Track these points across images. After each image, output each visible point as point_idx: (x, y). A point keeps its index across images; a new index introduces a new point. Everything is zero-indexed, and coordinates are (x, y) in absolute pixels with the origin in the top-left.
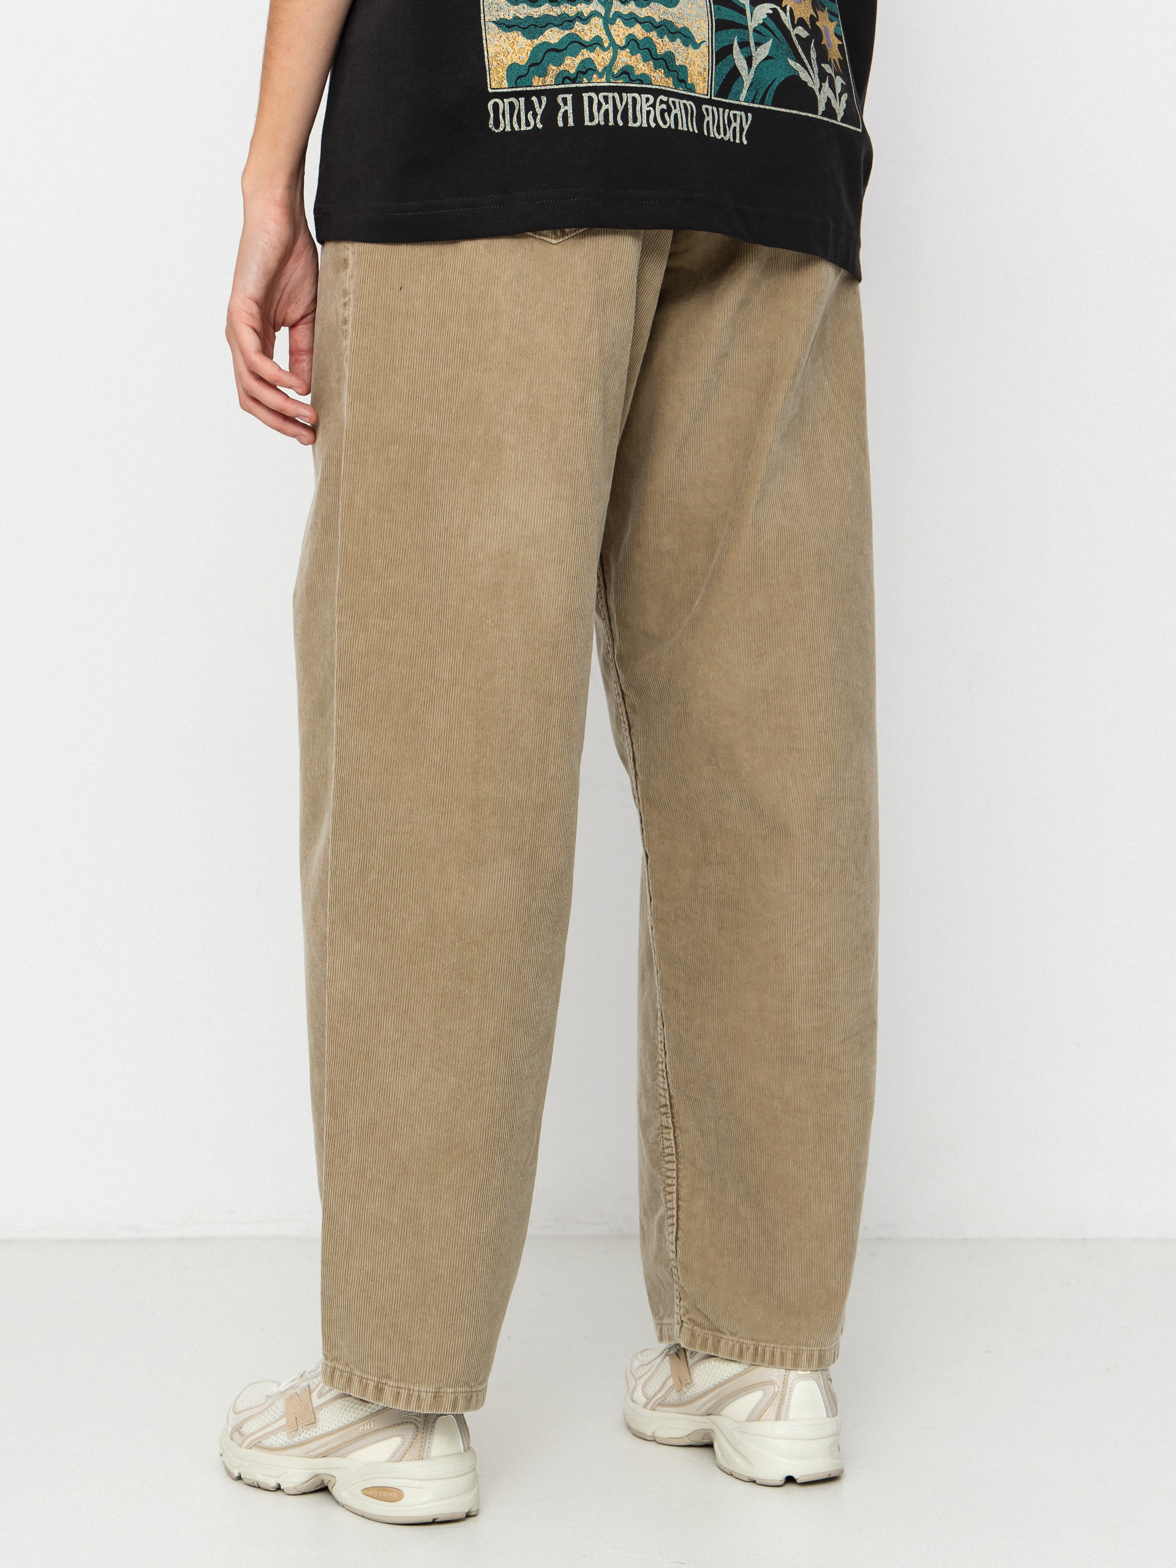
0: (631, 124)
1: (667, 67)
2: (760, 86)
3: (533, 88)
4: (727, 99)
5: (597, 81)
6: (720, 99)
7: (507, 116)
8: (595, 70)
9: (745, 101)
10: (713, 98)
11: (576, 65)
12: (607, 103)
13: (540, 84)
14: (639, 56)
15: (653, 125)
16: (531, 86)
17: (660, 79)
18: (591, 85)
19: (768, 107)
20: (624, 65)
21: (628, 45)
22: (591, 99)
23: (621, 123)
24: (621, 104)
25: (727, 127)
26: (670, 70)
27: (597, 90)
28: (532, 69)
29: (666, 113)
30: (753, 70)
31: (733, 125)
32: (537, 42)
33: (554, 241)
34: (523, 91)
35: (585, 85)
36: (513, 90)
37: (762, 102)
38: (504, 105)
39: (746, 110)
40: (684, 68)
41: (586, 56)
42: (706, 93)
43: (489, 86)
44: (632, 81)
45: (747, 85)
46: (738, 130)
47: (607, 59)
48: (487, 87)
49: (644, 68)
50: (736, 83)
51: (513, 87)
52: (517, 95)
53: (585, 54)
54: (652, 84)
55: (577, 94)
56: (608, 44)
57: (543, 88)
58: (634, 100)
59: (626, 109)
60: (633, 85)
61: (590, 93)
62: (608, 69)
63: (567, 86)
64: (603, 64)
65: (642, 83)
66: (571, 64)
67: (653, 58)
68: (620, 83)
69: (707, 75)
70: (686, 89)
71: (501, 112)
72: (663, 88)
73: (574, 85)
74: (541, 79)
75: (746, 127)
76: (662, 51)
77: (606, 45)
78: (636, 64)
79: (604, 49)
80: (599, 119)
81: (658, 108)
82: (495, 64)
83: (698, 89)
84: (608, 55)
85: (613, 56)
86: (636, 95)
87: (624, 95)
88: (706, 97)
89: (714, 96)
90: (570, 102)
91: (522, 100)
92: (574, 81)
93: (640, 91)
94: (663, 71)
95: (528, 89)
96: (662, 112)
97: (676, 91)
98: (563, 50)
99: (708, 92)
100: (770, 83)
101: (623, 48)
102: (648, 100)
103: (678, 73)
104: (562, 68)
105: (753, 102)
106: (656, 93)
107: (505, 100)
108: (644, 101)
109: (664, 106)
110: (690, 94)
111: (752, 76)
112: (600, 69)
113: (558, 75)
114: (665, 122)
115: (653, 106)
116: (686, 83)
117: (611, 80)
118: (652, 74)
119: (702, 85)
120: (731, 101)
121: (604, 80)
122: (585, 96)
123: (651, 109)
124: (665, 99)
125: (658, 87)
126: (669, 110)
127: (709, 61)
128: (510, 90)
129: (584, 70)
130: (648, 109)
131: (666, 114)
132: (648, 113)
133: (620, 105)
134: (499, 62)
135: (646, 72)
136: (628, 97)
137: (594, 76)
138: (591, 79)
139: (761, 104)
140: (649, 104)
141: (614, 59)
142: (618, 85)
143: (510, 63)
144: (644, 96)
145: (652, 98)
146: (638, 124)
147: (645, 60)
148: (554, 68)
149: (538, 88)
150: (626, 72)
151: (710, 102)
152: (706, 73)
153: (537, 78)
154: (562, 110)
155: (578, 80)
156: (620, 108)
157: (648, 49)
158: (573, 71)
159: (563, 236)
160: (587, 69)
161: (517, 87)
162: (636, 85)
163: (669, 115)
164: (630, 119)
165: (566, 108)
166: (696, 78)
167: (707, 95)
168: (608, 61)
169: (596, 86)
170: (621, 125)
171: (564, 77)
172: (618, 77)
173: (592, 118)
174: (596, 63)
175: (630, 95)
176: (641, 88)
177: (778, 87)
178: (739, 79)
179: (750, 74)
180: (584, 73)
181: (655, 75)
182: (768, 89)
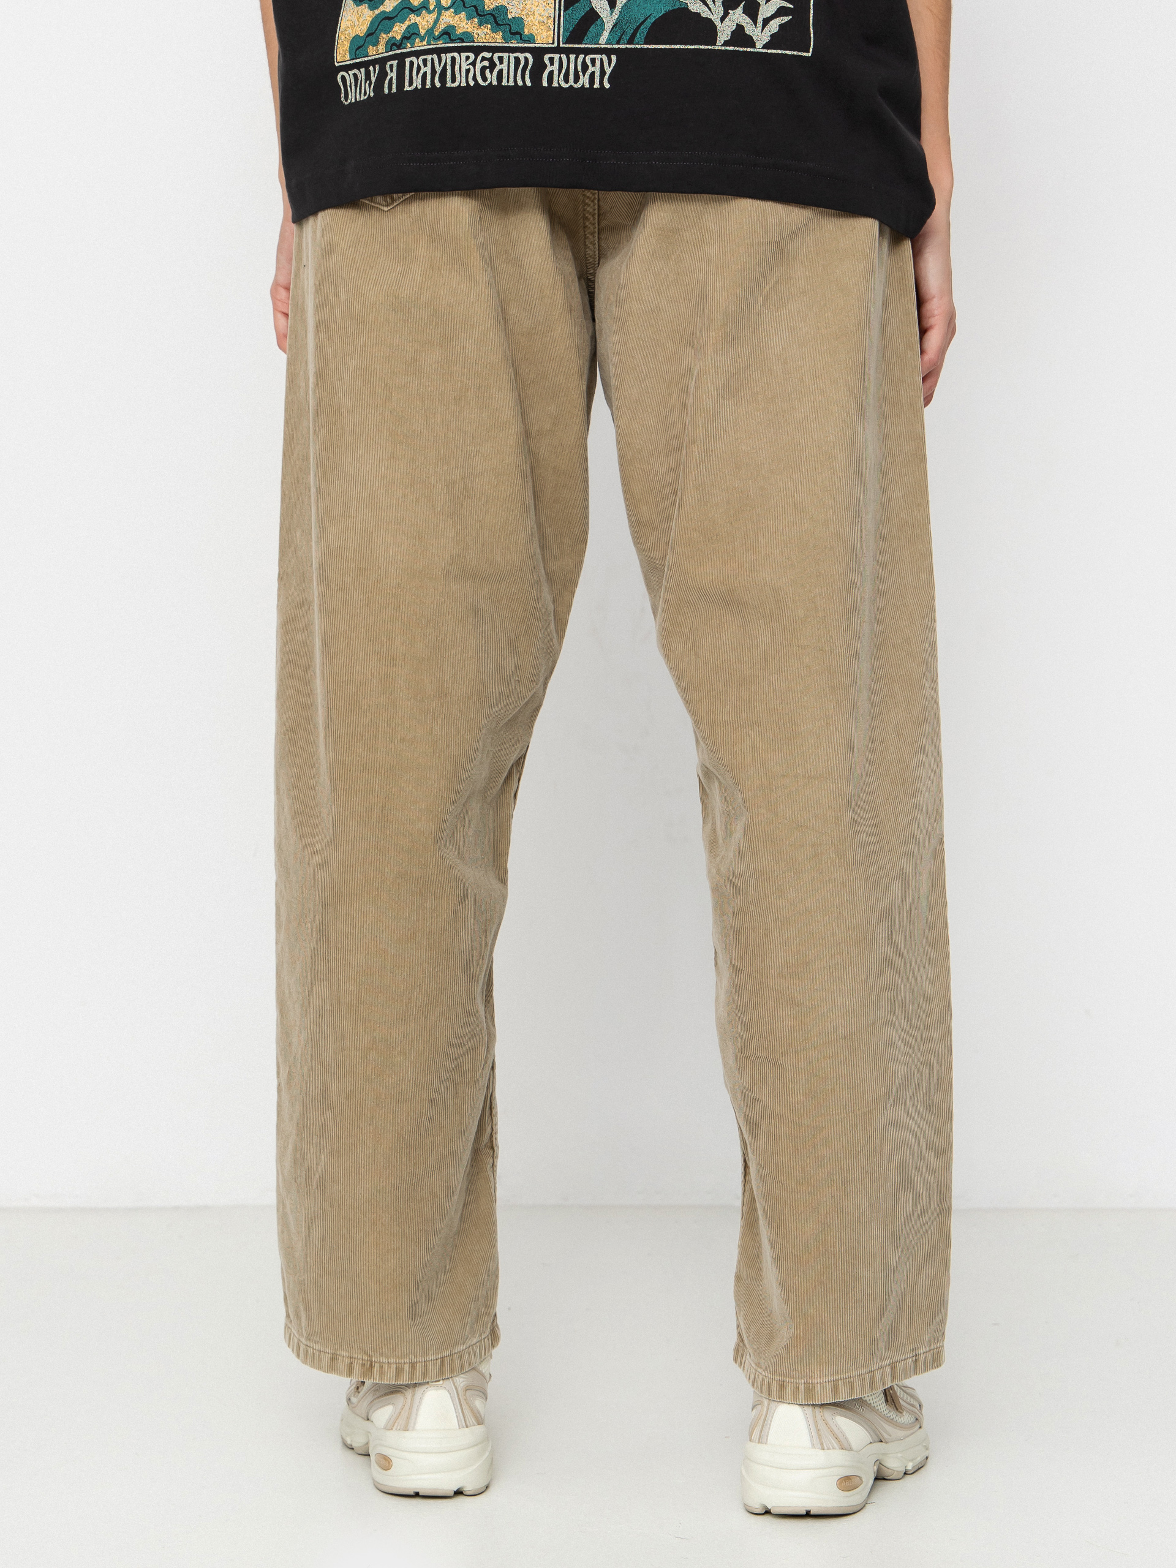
0: (449, 84)
1: (496, 22)
2: (627, 25)
3: (370, 58)
4: (582, 44)
5: (420, 45)
6: (570, 46)
7: (353, 88)
8: (417, 34)
9: (606, 44)
10: (561, 45)
11: (403, 31)
12: (425, 65)
13: (374, 53)
14: (463, 15)
15: (472, 83)
16: (368, 56)
17: (484, 35)
18: (413, 49)
19: (638, 46)
20: (446, 26)
21: (453, 4)
22: (412, 63)
23: (438, 85)
24: (440, 65)
25: (581, 73)
26: (498, 24)
27: (417, 54)
28: (368, 39)
29: (488, 70)
30: (617, 10)
31: (591, 69)
32: (377, 12)
33: (386, 209)
34: (362, 62)
35: (408, 50)
36: (354, 61)
37: (630, 42)
38: (349, 76)
39: (608, 52)
40: (519, 21)
41: (413, 21)
42: (552, 42)
43: (335, 60)
44: (452, 41)
45: (608, 26)
46: (597, 74)
47: (431, 21)
48: (334, 62)
49: (466, 26)
50: (593, 26)
51: (353, 59)
52: (358, 66)
53: (413, 18)
54: (474, 42)
55: (401, 58)
56: (434, 6)
57: (377, 57)
58: (453, 59)
59: (444, 70)
60: (453, 45)
61: (412, 58)
62: (430, 32)
63: (394, 52)
64: (426, 27)
65: (463, 41)
66: (398, 30)
67: (478, 14)
68: (440, 44)
69: (552, 23)
70: (521, 41)
71: (348, 84)
72: (487, 44)
73: (399, 51)
74: (375, 48)
75: (608, 71)
76: (492, 7)
77: (432, 7)
78: (458, 23)
79: (430, 12)
80: (417, 83)
81: (479, 66)
82: (343, 37)
83: (539, 39)
84: (431, 18)
85: (437, 18)
86: (455, 54)
87: (443, 56)
88: (553, 46)
89: (563, 44)
90: (395, 69)
91: (363, 70)
92: (399, 47)
93: (460, 50)
94: (489, 26)
95: (366, 59)
96: (483, 69)
97: (506, 45)
98: (394, 17)
99: (553, 41)
100: (642, 20)
101: (447, 9)
102: (468, 58)
103: (510, 26)
104: (390, 35)
105: (618, 43)
106: (477, 50)
107: (349, 72)
108: (464, 59)
109: (486, 63)
110: (526, 45)
111: (616, 17)
112: (423, 32)
113: (387, 42)
114: (484, 79)
115: (474, 64)
116: (521, 35)
117: (432, 43)
118: (476, 31)
119: (544, 34)
120: (586, 46)
121: (425, 43)
122: (408, 60)
123: (471, 67)
124: (488, 55)
125: (481, 44)
126: (492, 66)
127: (555, 8)
128: (351, 62)
129: (409, 35)
130: (468, 67)
131: (487, 72)
132: (468, 71)
133: (438, 66)
134: (346, 36)
135: (469, 30)
136: (447, 57)
137: (417, 40)
138: (414, 43)
139: (628, 43)
140: (468, 62)
141: (437, 21)
142: (438, 46)
143: (354, 35)
144: (464, 55)
145: (472, 56)
146: (456, 84)
147: (469, 18)
148: (384, 36)
149: (373, 57)
150: (448, 33)
151: (558, 50)
152: (551, 22)
153: (371, 47)
154: (389, 77)
155: (403, 45)
156: (438, 69)
157: (475, 7)
158: (399, 37)
159: (393, 202)
160: (411, 34)
161: (356, 59)
162: (456, 45)
163: (491, 72)
164: (448, 80)
165: (392, 74)
166: (536, 27)
167: (553, 43)
168: (432, 24)
169: (417, 50)
170: (438, 87)
171: (392, 44)
172: (438, 38)
173: (411, 83)
174: (420, 27)
175: (449, 55)
176: (462, 46)
177: (653, 24)
178: (598, 22)
179: (613, 14)
180: (408, 38)
181: (479, 32)
182: (638, 27)
